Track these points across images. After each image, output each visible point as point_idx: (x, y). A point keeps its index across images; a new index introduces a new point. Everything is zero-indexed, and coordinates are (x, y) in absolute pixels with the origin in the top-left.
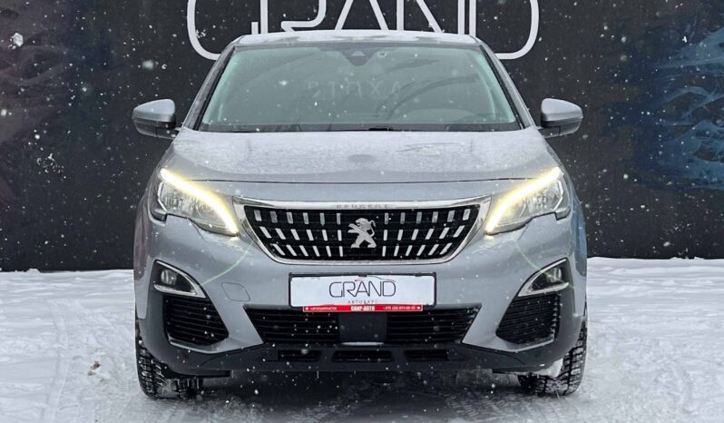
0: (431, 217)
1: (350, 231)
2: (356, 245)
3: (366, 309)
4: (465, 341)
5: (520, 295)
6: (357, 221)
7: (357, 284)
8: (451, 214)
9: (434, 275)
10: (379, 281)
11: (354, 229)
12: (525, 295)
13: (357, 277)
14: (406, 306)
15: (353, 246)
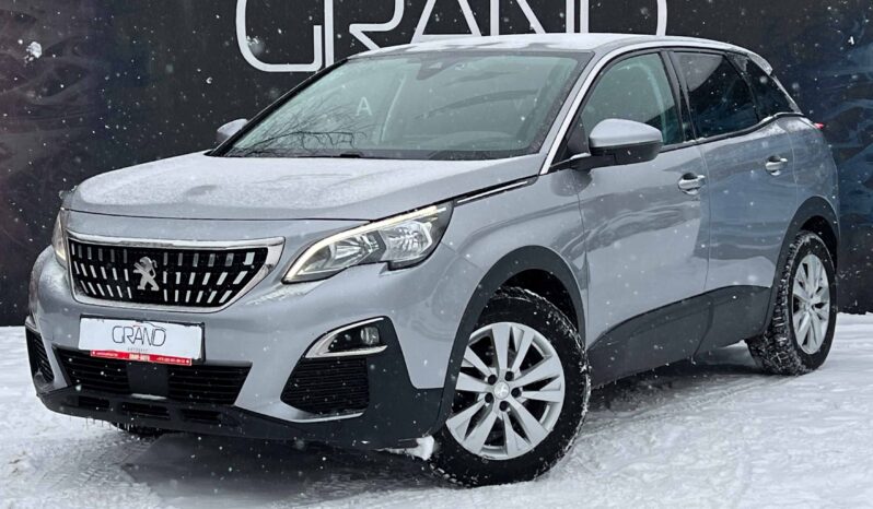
0: (207, 259)
1: (135, 271)
2: (142, 287)
3: (143, 359)
4: (237, 404)
5: (307, 356)
6: (141, 261)
7: (135, 329)
8: (230, 257)
9: (202, 325)
10: (152, 328)
11: (139, 270)
12: (315, 356)
13: (134, 322)
14: (176, 358)
15: (139, 288)
